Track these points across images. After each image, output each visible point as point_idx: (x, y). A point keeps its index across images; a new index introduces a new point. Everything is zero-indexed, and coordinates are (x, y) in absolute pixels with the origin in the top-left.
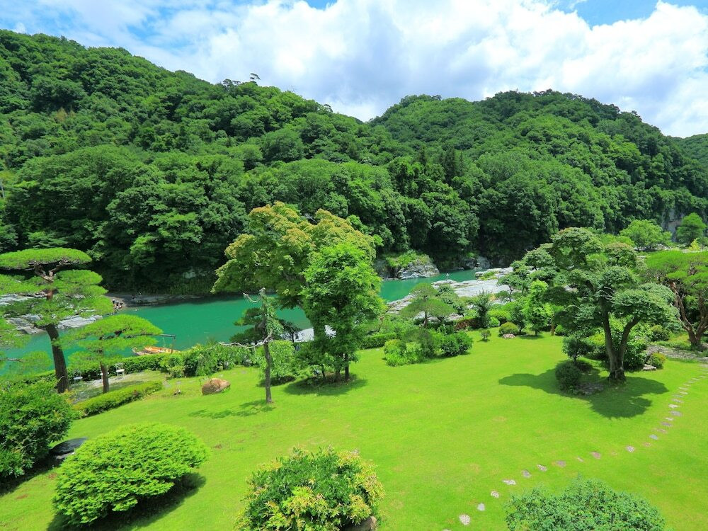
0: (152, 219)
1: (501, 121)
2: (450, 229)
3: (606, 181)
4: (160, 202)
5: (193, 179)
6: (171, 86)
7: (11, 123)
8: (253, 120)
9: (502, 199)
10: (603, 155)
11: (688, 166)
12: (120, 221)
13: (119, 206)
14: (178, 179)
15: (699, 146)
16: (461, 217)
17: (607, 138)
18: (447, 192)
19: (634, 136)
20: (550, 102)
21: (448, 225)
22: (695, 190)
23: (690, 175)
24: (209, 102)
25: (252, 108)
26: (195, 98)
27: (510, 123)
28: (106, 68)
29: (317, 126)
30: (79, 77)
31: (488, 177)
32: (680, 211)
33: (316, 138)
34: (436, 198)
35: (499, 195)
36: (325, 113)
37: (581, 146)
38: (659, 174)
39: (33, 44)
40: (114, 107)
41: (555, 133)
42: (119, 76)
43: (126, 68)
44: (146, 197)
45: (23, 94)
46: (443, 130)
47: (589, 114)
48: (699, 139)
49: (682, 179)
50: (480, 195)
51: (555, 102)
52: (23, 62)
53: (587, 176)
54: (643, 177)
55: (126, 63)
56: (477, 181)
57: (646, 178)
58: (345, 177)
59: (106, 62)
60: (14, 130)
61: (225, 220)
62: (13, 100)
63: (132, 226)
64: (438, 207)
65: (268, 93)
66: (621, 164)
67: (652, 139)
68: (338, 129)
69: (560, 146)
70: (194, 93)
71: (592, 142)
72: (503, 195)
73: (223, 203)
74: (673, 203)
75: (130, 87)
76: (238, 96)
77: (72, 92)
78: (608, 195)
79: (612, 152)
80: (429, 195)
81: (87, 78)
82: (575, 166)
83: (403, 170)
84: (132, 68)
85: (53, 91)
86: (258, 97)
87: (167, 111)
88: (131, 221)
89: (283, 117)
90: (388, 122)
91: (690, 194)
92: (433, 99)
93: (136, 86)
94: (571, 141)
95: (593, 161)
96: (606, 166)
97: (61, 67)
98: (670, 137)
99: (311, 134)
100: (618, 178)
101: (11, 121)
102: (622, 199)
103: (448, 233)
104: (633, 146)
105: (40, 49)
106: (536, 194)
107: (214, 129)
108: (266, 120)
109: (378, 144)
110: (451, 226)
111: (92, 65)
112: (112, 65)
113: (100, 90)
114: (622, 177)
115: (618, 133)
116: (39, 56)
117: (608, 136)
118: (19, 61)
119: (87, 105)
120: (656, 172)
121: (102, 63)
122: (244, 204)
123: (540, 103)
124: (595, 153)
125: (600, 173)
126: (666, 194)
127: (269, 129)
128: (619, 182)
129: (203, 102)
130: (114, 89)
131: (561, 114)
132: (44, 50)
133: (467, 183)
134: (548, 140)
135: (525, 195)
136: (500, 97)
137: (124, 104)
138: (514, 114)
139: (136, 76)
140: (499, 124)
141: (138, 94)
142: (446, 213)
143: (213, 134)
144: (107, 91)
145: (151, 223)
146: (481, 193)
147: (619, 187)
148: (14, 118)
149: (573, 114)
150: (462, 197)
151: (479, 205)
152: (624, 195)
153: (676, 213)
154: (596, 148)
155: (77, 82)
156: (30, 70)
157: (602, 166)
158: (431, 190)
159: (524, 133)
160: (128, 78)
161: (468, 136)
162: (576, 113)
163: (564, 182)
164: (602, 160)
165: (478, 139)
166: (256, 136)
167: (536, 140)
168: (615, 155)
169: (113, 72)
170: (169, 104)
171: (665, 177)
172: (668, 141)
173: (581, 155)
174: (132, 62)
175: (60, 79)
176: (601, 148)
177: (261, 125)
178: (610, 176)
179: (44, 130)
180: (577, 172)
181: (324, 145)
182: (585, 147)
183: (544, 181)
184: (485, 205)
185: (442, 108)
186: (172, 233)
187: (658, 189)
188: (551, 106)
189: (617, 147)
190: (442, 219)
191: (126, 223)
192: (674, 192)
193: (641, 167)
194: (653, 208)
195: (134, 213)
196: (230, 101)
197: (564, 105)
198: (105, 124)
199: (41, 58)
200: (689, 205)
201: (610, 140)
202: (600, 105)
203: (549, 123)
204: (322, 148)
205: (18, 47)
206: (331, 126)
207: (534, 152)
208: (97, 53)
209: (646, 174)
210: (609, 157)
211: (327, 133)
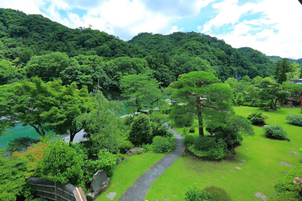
0: (77, 77)
1: (176, 42)
2: (167, 81)
3: (215, 64)
4: (80, 71)
5: (89, 64)
6: (59, 29)
7: (3, 42)
8: (92, 41)
9: (183, 70)
10: (213, 55)
11: (242, 59)
12: (66, 77)
13: (66, 72)
14: (84, 64)
15: (244, 51)
16: (171, 76)
17: (214, 49)
18: (165, 68)
19: (223, 48)
20: (193, 36)
21: (167, 79)
22: (244, 67)
23: (242, 62)
24: (75, 35)
25: (91, 37)
26: (69, 33)
27: (180, 43)
28: (36, 22)
29: (115, 44)
30: (26, 25)
31: (178, 63)
32: (239, 74)
33: (116, 48)
34: (162, 70)
35: (182, 69)
36: (117, 39)
37: (206, 52)
38: (232, 62)
39: (7, 12)
40: (40, 36)
41: (197, 47)
42: (41, 25)
43: (43, 22)
44: (75, 70)
45: (5, 31)
46: (155, 45)
47: (207, 40)
48: (243, 49)
49: (240, 63)
50: (176, 69)
51: (195, 36)
52: (4, 19)
53: (209, 62)
54: (227, 63)
55: (43, 20)
56: (175, 64)
57: (228, 63)
58: (135, 63)
59: (36, 20)
60: (4, 44)
61: (101, 77)
62: (2, 33)
63: (70, 79)
64: (163, 73)
65: (96, 32)
66: (219, 58)
67: (229, 49)
68: (122, 45)
69: (199, 52)
70: (68, 32)
71: (210, 50)
72: (184, 69)
73: (99, 71)
74: (237, 72)
75: (45, 29)
76: (86, 33)
77: (25, 30)
78: (216, 69)
79: (216, 54)
80: (160, 69)
81: (29, 25)
82: (204, 59)
83: (151, 60)
84: (45, 22)
85: (17, 30)
86: (92, 33)
87: (59, 38)
88: (70, 78)
89: (102, 41)
90: (134, 42)
91: (243, 69)
92: (149, 34)
93: (47, 29)
94: (202, 50)
95: (210, 57)
96: (215, 59)
97: (18, 21)
98: (235, 49)
99: (114, 47)
100: (219, 63)
101: (3, 41)
102: (220, 70)
103: (166, 82)
104: (223, 52)
105: (10, 14)
106: (194, 69)
107: (78, 45)
108: (96, 42)
109: (137, 51)
110: (168, 80)
111: (30, 21)
112: (38, 21)
113: (34, 30)
114: (220, 63)
115: (218, 47)
116: (10, 17)
117: (215, 48)
118: (3, 19)
119: (30, 35)
120: (231, 61)
121: (34, 20)
122: (105, 72)
123: (190, 36)
124: (211, 54)
125: (213, 61)
126: (235, 69)
127: (98, 45)
128: (219, 64)
129: (72, 35)
130: (39, 30)
131: (197, 40)
132: (12, 15)
133: (172, 65)
134: (195, 50)
135: (191, 69)
136: (175, 34)
137: (43, 35)
138: (181, 40)
139: (47, 25)
140: (176, 43)
141: (48, 32)
142: (165, 75)
143: (78, 46)
144: (37, 30)
145: (77, 78)
146: (176, 68)
147: (219, 66)
148: (4, 40)
149: (202, 40)
150: (170, 70)
151: (176, 72)
152: (221, 69)
153: (238, 75)
154: (211, 52)
155: (25, 27)
156: (7, 22)
157: (214, 59)
158: (160, 67)
159: (186, 47)
160: (44, 26)
161: (166, 48)
162: (203, 40)
163: (202, 65)
164: (213, 57)
165: (169, 49)
166: (93, 47)
167: (191, 50)
168: (217, 55)
169: (39, 23)
170: (60, 35)
171: (234, 63)
172: (235, 50)
173: (206, 55)
174: (44, 20)
175: (19, 25)
176: (213, 53)
177: (95, 43)
178: (216, 62)
179: (16, 44)
180: (206, 61)
181: (118, 51)
182: (207, 52)
183: (196, 64)
184: (178, 73)
185: (154, 37)
186: (84, 82)
187: (232, 67)
188: (194, 38)
189: (218, 52)
190: (164, 77)
191: (68, 78)
192: (237, 68)
193: (226, 59)
194: (230, 73)
195: (71, 75)
196: (83, 34)
197: (199, 37)
198: (38, 43)
199: (11, 18)
200: (242, 72)
201: (215, 50)
202: (211, 37)
203: (195, 44)
204: (118, 52)
205: (2, 13)
206: (120, 44)
207: (190, 54)
208: (32, 16)
209: (228, 62)
210: (215, 56)
211: (119, 46)
